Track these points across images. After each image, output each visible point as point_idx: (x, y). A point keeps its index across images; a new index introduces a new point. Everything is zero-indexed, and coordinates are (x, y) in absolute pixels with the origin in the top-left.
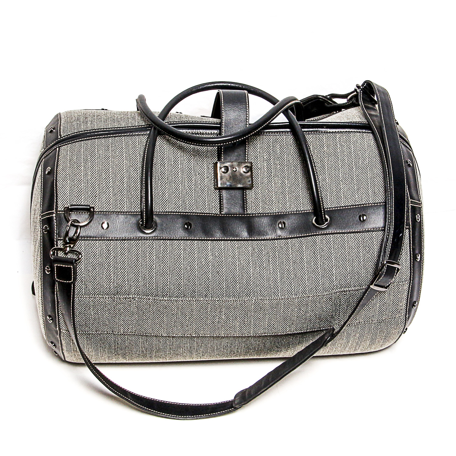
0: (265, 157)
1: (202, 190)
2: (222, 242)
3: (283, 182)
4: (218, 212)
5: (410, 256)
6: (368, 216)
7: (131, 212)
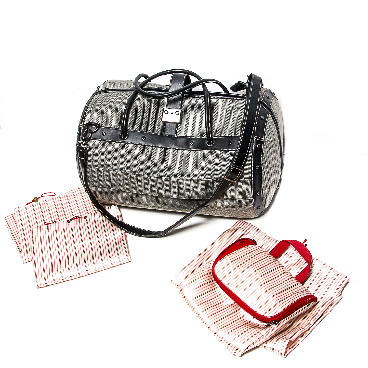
0: (191, 108)
1: (155, 122)
2: (160, 148)
3: (198, 121)
4: (161, 133)
5: (252, 166)
6: (232, 143)
7: (118, 129)
